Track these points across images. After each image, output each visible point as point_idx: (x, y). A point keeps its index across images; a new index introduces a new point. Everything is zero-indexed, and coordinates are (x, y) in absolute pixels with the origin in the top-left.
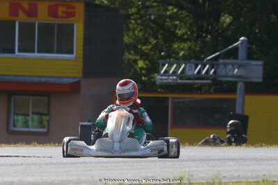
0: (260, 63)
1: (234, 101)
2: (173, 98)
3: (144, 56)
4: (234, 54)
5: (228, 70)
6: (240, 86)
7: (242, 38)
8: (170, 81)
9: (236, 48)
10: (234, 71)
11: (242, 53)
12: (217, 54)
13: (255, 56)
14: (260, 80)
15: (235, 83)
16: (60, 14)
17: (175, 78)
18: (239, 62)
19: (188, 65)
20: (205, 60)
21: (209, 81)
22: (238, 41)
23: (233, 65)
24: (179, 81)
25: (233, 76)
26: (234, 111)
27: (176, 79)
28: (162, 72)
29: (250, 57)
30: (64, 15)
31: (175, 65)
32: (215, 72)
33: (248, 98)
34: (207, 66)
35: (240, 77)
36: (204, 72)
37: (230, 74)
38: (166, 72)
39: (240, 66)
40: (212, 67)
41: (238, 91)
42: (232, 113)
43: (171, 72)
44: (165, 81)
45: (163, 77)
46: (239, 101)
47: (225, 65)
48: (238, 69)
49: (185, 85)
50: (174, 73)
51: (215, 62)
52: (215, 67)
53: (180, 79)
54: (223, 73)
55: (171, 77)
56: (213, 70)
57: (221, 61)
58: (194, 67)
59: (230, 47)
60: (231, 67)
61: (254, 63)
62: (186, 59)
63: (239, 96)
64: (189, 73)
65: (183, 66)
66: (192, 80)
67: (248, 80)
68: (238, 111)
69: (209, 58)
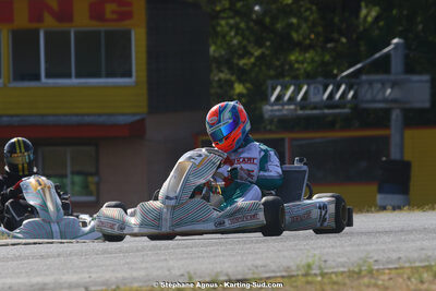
0: (426, 77)
1: (386, 139)
2: (292, 140)
3: (242, 75)
4: (383, 65)
5: (375, 92)
6: (396, 115)
7: (395, 41)
8: (285, 112)
9: (388, 55)
10: (385, 92)
11: (397, 64)
12: (359, 66)
13: (418, 68)
14: (427, 105)
15: (387, 112)
16: (108, 15)
17: (292, 107)
18: (392, 77)
19: (312, 87)
20: (339, 78)
21: (347, 110)
22: (389, 44)
23: (383, 84)
24: (300, 112)
25: (385, 100)
26: (388, 156)
27: (296, 110)
28: (273, 98)
29: (410, 68)
30: (114, 16)
31: (292, 88)
32: (354, 96)
33: (409, 133)
34: (343, 87)
35: (395, 101)
36: (338, 96)
37: (380, 97)
38: (279, 98)
39: (394, 85)
40: (349, 87)
41: (393, 123)
42: (384, 159)
43: (286, 98)
44: (277, 113)
45: (276, 107)
46: (395, 140)
47: (371, 83)
48: (392, 88)
50: (292, 99)
51: (353, 80)
52: (355, 87)
53: (303, 108)
54: (369, 96)
55: (286, 107)
56: (351, 93)
57: (364, 77)
58: (321, 88)
59: (377, 55)
60: (379, 86)
61: (416, 78)
62: (310, 77)
63: (394, 131)
64: (314, 99)
65: (305, 88)
66: (321, 108)
67: (408, 106)
68: (395, 154)
69: (344, 74)
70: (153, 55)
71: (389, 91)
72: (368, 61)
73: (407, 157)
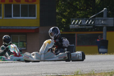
0: (112, 18)
1: (102, 35)
2: (77, 34)
3: (64, 17)
4: (101, 15)
5: (99, 22)
6: (104, 28)
7: (105, 9)
8: (76, 27)
9: (103, 12)
10: (102, 22)
11: (105, 15)
12: (95, 15)
13: (110, 16)
14: (113, 26)
15: (102, 27)
16: (30, 1)
17: (77, 26)
18: (104, 18)
19: (83, 20)
20: (90, 18)
21: (92, 27)
22: (103, 10)
23: (101, 20)
24: (79, 27)
25: (102, 24)
27: (78, 26)
28: (72, 23)
29: (108, 16)
31: (77, 21)
32: (94, 23)
33: (108, 33)
34: (91, 21)
35: (104, 24)
36: (89, 23)
37: (100, 23)
38: (74, 23)
39: (104, 20)
41: (104, 30)
43: (76, 23)
44: (73, 27)
46: (104, 34)
47: (98, 20)
48: (103, 21)
49: (82, 28)
51: (93, 19)
52: (94, 21)
53: (80, 26)
54: (97, 23)
55: (76, 26)
56: (93, 22)
57: (96, 18)
58: (85, 21)
59: (100, 12)
60: (100, 20)
61: (110, 18)
62: (82, 18)
63: (104, 32)
64: (83, 23)
65: (81, 21)
66: (85, 26)
67: (107, 26)
68: (104, 38)
69: (91, 17)
70: (41, 11)
71: (103, 22)
72: (97, 14)
73: (107, 39)
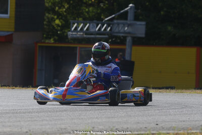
0: (144, 23)
1: (123, 51)
2: (80, 47)
4: (124, 16)
5: (120, 29)
6: (129, 39)
7: (131, 5)
8: (78, 36)
9: (127, 12)
10: (124, 28)
11: (131, 16)
12: (113, 16)
13: (140, 18)
14: (143, 36)
15: (125, 38)
17: (82, 33)
18: (129, 22)
19: (91, 25)
20: (104, 21)
21: (107, 36)
22: (128, 7)
23: (124, 24)
24: (85, 36)
25: (125, 32)
27: (83, 34)
28: (73, 29)
29: (136, 18)
31: (82, 25)
32: (111, 30)
33: (134, 48)
34: (105, 25)
35: (129, 33)
36: (103, 29)
37: (122, 31)
38: (76, 28)
39: (129, 25)
40: (108, 26)
41: (127, 43)
43: (79, 29)
44: (75, 36)
45: (74, 33)
46: (128, 51)
47: (118, 24)
48: (128, 27)
49: (89, 39)
50: (82, 29)
51: (110, 22)
52: (111, 26)
53: (86, 34)
54: (117, 30)
55: (79, 33)
56: (109, 28)
57: (115, 21)
58: (95, 26)
59: (122, 11)
60: (122, 25)
61: (139, 23)
63: (127, 47)
64: (92, 30)
65: (88, 25)
66: (94, 35)
67: (134, 36)
68: (127, 58)
69: (106, 19)
71: (126, 28)
72: (118, 14)
73: (132, 60)
